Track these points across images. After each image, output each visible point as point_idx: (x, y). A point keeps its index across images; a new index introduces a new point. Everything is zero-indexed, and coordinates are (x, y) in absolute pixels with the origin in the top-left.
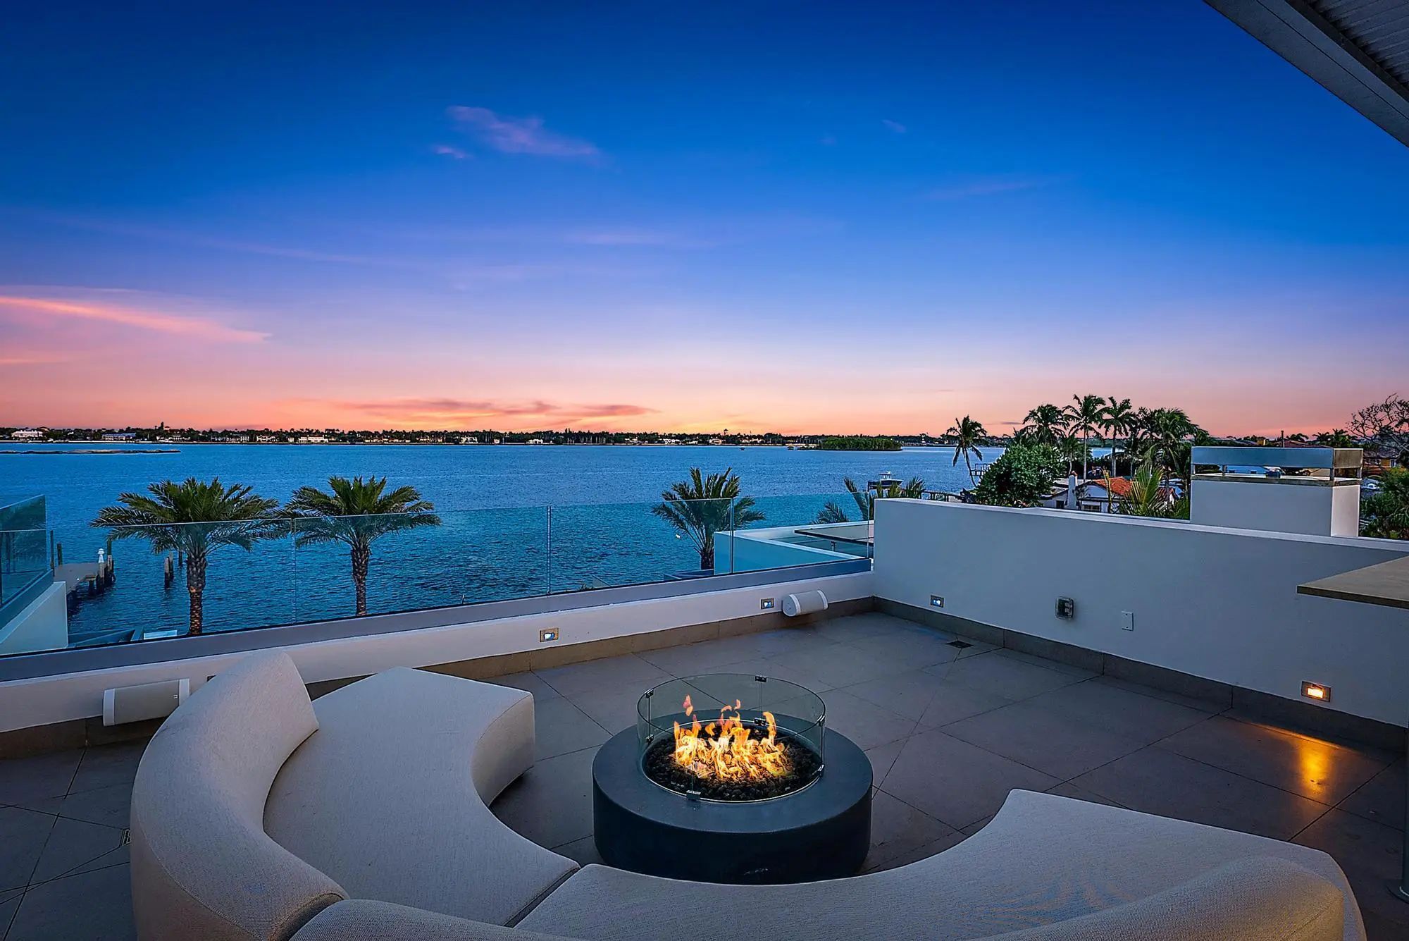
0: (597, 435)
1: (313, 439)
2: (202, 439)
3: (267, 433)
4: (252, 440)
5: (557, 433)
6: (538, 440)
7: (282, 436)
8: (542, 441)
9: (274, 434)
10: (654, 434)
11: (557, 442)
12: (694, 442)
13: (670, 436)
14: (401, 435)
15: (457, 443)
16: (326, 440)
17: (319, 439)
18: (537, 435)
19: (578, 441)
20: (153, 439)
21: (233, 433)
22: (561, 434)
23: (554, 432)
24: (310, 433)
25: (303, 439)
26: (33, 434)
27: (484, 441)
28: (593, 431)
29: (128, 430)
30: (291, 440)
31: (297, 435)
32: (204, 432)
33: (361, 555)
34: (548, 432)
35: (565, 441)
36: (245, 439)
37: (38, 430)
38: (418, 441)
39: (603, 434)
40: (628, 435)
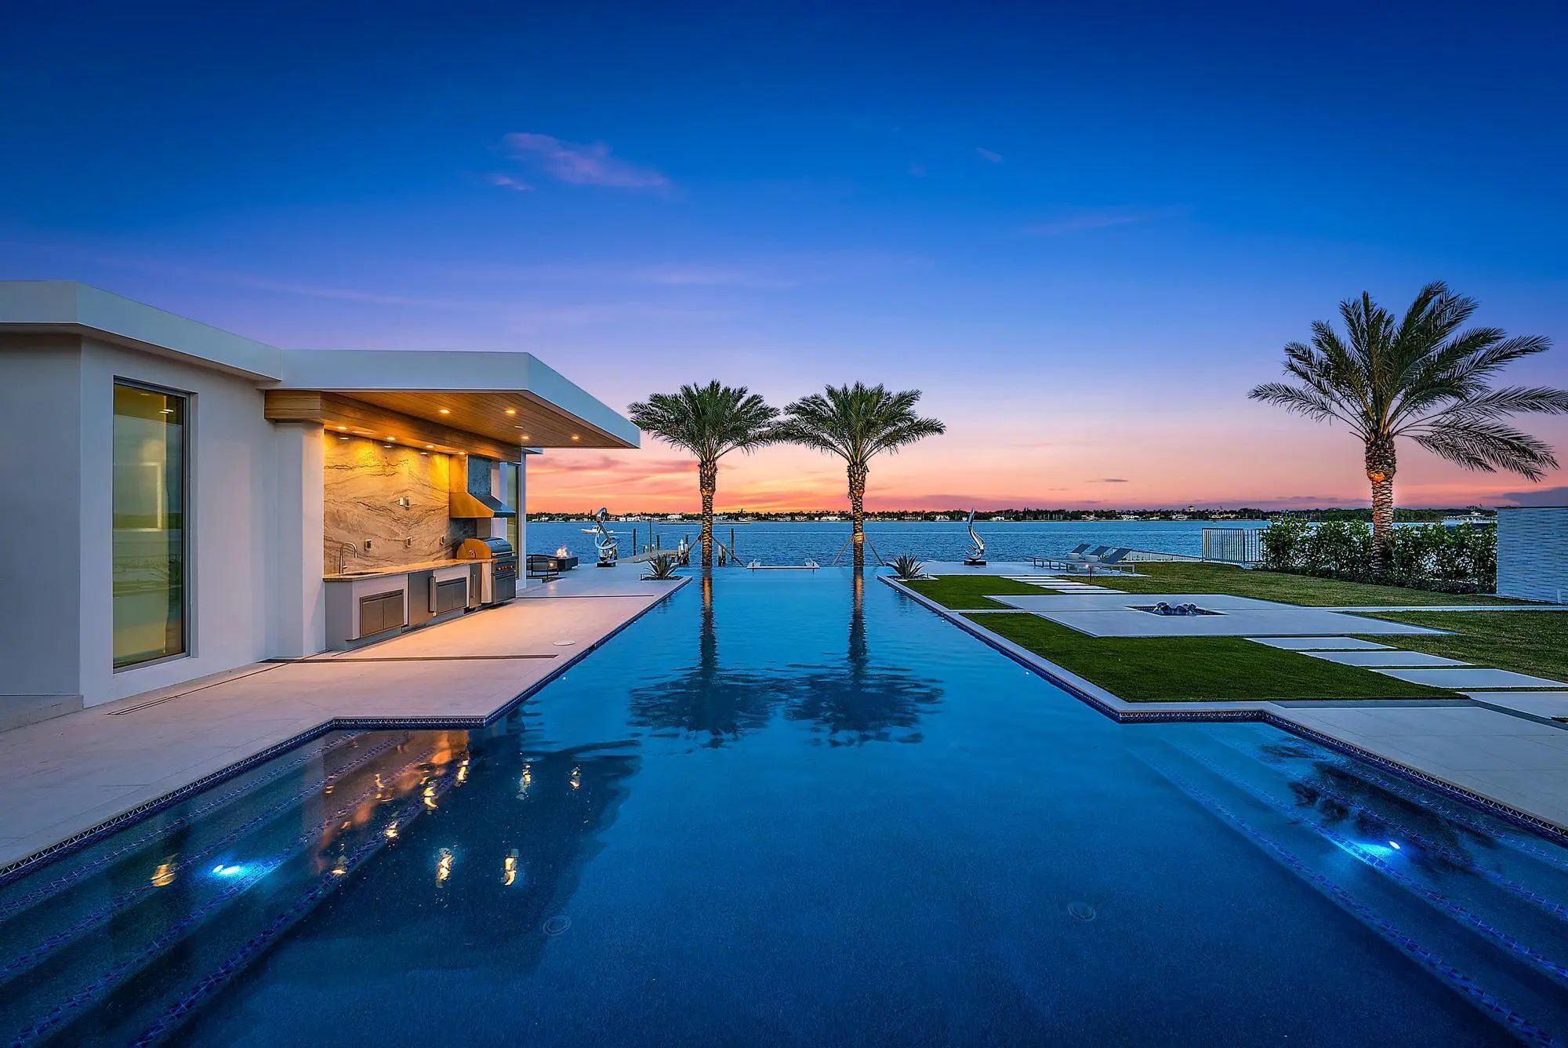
0: (1055, 512)
1: (830, 518)
2: (764, 519)
3: (801, 514)
4: (793, 519)
5: (1017, 511)
6: (999, 518)
7: (810, 517)
8: (1003, 518)
9: (805, 515)
10: (1111, 511)
11: (1017, 519)
12: (1155, 518)
13: (1128, 513)
14: (891, 515)
15: (933, 520)
16: (839, 519)
17: (835, 518)
18: (999, 513)
19: (1036, 518)
20: (737, 519)
21: (782, 514)
22: (1020, 512)
23: (1014, 510)
24: (828, 514)
25: (824, 518)
26: (678, 517)
27: (954, 519)
28: (1051, 510)
29: (724, 514)
30: (817, 519)
31: (820, 515)
32: (765, 515)
33: (858, 471)
34: (1008, 511)
35: (1024, 518)
36: (789, 518)
37: (680, 514)
38: (904, 519)
39: (1060, 512)
40: (1084, 513)
